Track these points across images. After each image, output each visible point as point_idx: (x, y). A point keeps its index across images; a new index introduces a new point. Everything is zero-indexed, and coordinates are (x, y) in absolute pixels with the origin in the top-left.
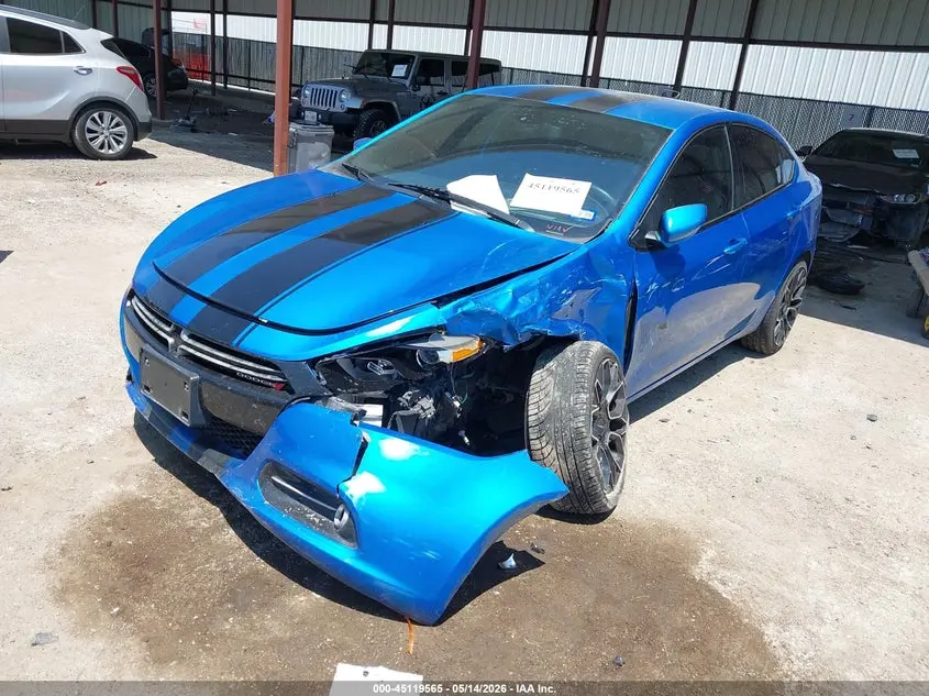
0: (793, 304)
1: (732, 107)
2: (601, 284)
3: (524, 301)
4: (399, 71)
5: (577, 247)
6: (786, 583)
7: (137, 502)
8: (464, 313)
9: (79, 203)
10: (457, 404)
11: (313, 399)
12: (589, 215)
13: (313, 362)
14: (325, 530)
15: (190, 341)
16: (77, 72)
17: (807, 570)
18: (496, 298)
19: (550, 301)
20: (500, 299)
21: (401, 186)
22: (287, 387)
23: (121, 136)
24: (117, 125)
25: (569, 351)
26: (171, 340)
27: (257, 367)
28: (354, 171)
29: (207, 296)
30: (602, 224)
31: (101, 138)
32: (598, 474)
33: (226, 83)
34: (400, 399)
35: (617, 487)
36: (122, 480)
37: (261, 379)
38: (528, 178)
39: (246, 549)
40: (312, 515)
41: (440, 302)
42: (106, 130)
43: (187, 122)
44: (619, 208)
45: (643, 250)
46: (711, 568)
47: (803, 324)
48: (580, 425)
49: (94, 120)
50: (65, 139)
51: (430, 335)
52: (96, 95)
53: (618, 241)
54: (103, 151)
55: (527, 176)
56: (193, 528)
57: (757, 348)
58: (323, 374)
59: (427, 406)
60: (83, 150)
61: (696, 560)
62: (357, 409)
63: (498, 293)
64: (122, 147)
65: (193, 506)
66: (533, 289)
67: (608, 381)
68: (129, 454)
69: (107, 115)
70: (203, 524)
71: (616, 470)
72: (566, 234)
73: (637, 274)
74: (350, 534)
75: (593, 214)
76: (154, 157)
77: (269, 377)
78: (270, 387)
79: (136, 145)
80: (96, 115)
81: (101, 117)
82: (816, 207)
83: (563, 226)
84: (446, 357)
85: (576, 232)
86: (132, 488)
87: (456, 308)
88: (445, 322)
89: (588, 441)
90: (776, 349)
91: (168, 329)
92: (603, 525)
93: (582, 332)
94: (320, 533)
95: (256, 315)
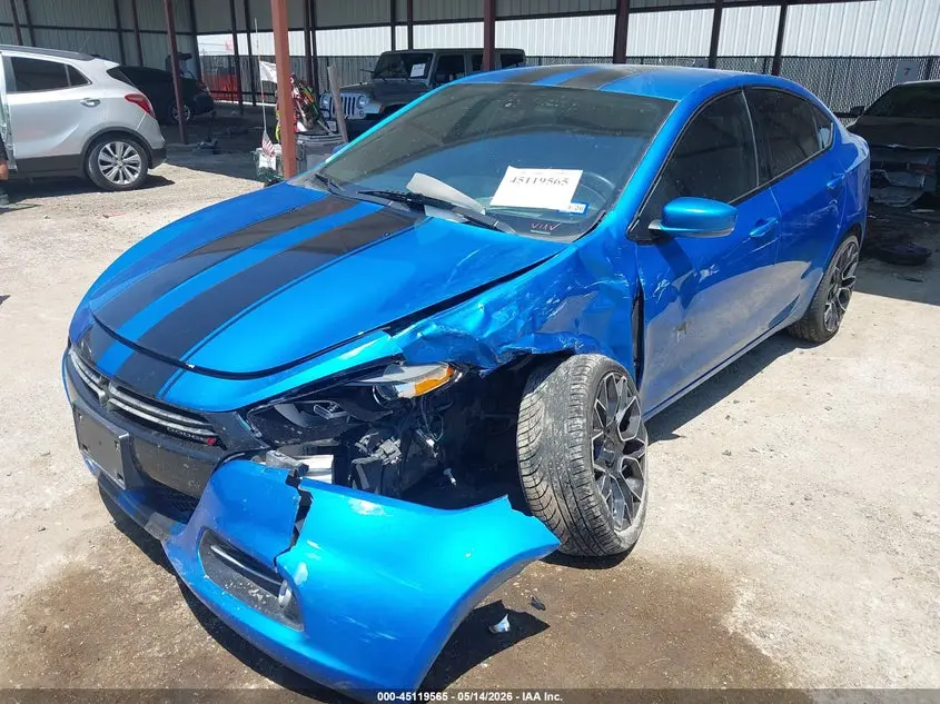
0: (845, 283)
1: (775, 72)
2: (597, 288)
3: (500, 317)
4: (418, 70)
5: (563, 247)
6: (841, 631)
7: (85, 574)
8: (424, 338)
9: (86, 238)
10: (431, 443)
11: (248, 455)
12: (579, 208)
13: (244, 411)
14: (268, 609)
15: (118, 394)
16: (84, 104)
17: (867, 610)
18: (465, 317)
19: (533, 314)
20: (469, 318)
21: (371, 193)
22: (218, 442)
23: (135, 165)
24: (131, 154)
25: (562, 370)
26: (101, 394)
27: (185, 420)
28: (324, 181)
29: (135, 341)
30: (595, 217)
31: (115, 169)
32: (604, 512)
33: (254, 102)
34: (357, 444)
35: (636, 521)
36: (71, 548)
37: (191, 434)
38: (511, 172)
39: (198, 626)
40: (256, 591)
41: (393, 328)
42: (119, 161)
43: (210, 144)
44: (615, 195)
45: (646, 242)
46: (749, 616)
47: (860, 304)
48: (578, 456)
49: (106, 151)
50: (79, 174)
51: (385, 367)
52: (107, 126)
53: (615, 235)
54: (118, 182)
55: (510, 169)
56: (141, 603)
57: (806, 336)
58: (256, 425)
59: (391, 449)
60: (98, 184)
61: (729, 607)
62: (297, 463)
63: (467, 310)
64: (136, 176)
65: (146, 576)
66: (510, 301)
67: (613, 398)
68: (85, 517)
69: (119, 145)
70: (154, 597)
71: (633, 500)
72: (554, 233)
73: (641, 272)
74: (294, 613)
75: (584, 206)
76: (171, 183)
77: (199, 431)
78: (202, 443)
79: (151, 172)
80: (108, 146)
81: (113, 148)
82: (864, 174)
83: (552, 224)
84: (407, 391)
85: (564, 230)
86: (82, 558)
87: (415, 332)
88: (400, 351)
89: (590, 475)
90: (829, 336)
91: (97, 381)
92: (620, 568)
93: (578, 344)
94: (263, 613)
95: (181, 360)
